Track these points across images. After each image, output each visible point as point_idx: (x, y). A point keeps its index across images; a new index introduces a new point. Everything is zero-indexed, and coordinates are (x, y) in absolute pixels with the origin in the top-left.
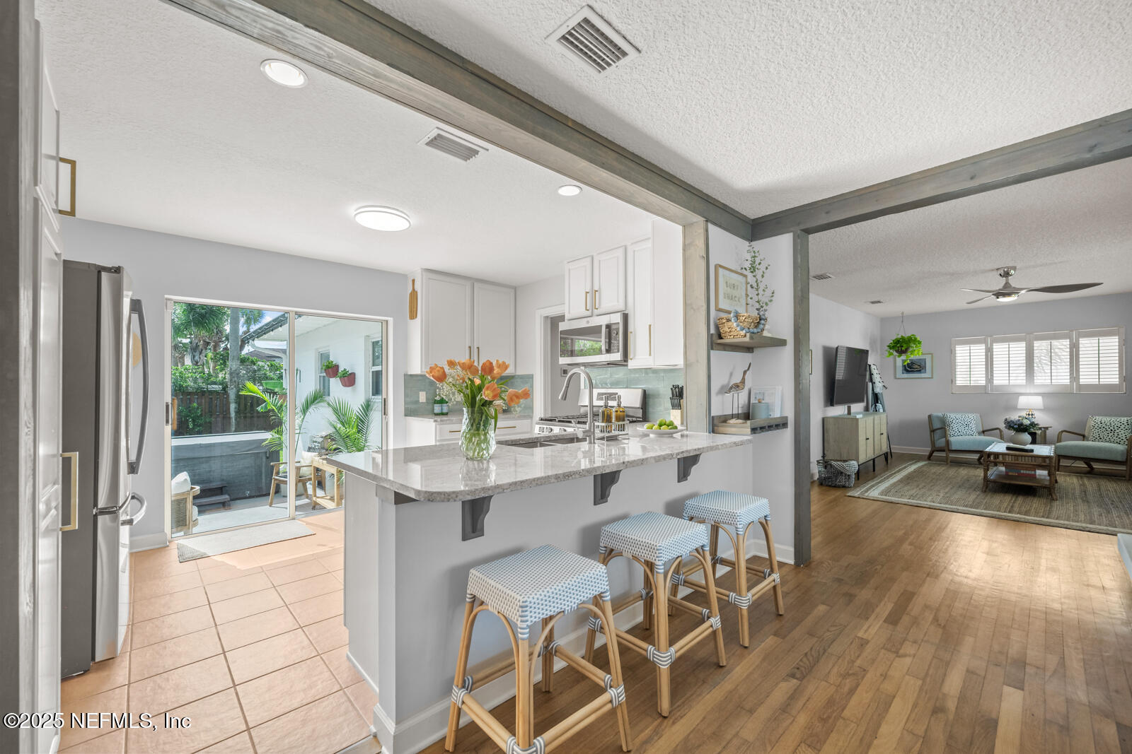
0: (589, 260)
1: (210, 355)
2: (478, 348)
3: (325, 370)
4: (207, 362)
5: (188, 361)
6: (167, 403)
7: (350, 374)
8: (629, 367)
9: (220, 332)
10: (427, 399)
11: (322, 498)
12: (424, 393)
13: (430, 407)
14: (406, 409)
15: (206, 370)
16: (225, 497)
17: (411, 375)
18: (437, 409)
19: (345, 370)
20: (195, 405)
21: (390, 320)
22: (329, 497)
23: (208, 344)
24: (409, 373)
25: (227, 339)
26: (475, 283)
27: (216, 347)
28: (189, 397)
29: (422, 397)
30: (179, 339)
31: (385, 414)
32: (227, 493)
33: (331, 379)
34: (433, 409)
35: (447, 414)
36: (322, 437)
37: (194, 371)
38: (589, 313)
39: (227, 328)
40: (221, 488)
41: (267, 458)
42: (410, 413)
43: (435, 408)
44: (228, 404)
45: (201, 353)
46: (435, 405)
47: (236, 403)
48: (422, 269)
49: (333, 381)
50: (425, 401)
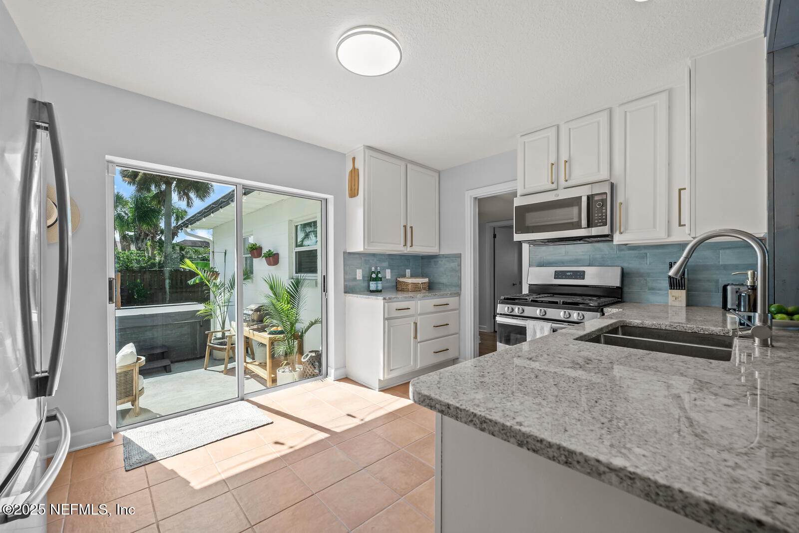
0: (554, 129)
1: (149, 243)
2: (411, 227)
3: (250, 251)
4: (147, 249)
5: (133, 248)
6: (110, 279)
7: (275, 254)
8: (615, 242)
9: (156, 226)
10: (363, 277)
11: (251, 363)
12: (361, 270)
13: (366, 284)
14: (345, 287)
15: (146, 254)
16: (166, 362)
17: (349, 253)
18: (373, 286)
19: (269, 251)
20: (138, 281)
21: (330, 198)
22: (257, 363)
23: (147, 235)
24: (348, 251)
25: (162, 232)
26: (408, 165)
27: (153, 238)
28: (134, 274)
29: (359, 274)
30: (127, 232)
31: (324, 291)
32: (167, 358)
33: (254, 260)
34: (369, 286)
35: (381, 291)
36: (252, 310)
37: (138, 255)
38: (554, 186)
39: (162, 225)
40: (163, 353)
41: (201, 326)
42: (348, 290)
43: (371, 285)
44: (164, 280)
45: (142, 242)
46: (371, 282)
47: (169, 279)
48: (364, 146)
49: (256, 261)
50: (361, 278)
